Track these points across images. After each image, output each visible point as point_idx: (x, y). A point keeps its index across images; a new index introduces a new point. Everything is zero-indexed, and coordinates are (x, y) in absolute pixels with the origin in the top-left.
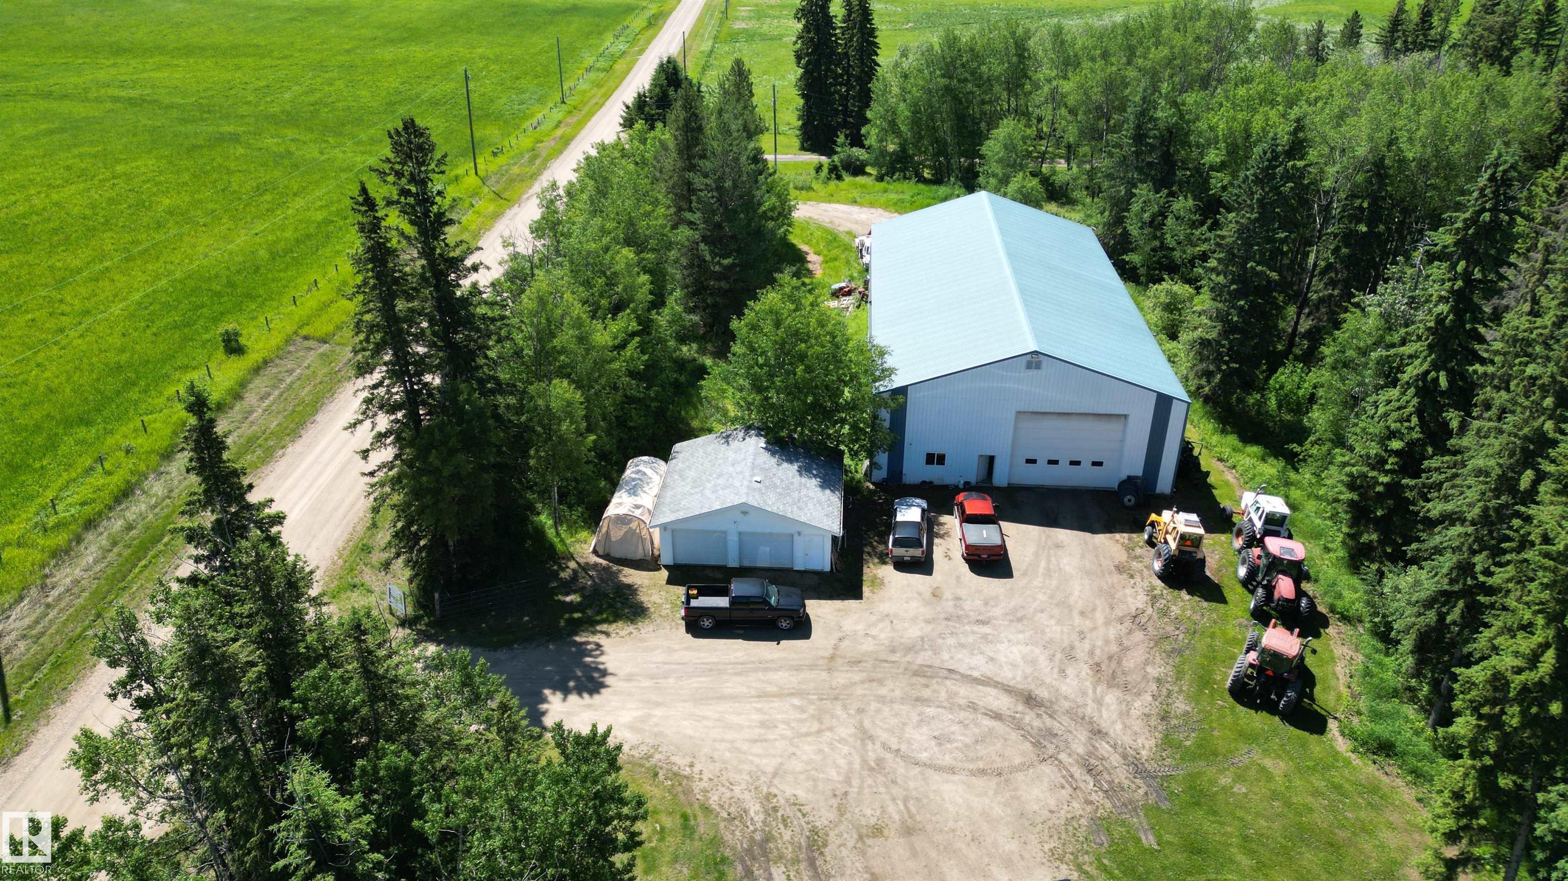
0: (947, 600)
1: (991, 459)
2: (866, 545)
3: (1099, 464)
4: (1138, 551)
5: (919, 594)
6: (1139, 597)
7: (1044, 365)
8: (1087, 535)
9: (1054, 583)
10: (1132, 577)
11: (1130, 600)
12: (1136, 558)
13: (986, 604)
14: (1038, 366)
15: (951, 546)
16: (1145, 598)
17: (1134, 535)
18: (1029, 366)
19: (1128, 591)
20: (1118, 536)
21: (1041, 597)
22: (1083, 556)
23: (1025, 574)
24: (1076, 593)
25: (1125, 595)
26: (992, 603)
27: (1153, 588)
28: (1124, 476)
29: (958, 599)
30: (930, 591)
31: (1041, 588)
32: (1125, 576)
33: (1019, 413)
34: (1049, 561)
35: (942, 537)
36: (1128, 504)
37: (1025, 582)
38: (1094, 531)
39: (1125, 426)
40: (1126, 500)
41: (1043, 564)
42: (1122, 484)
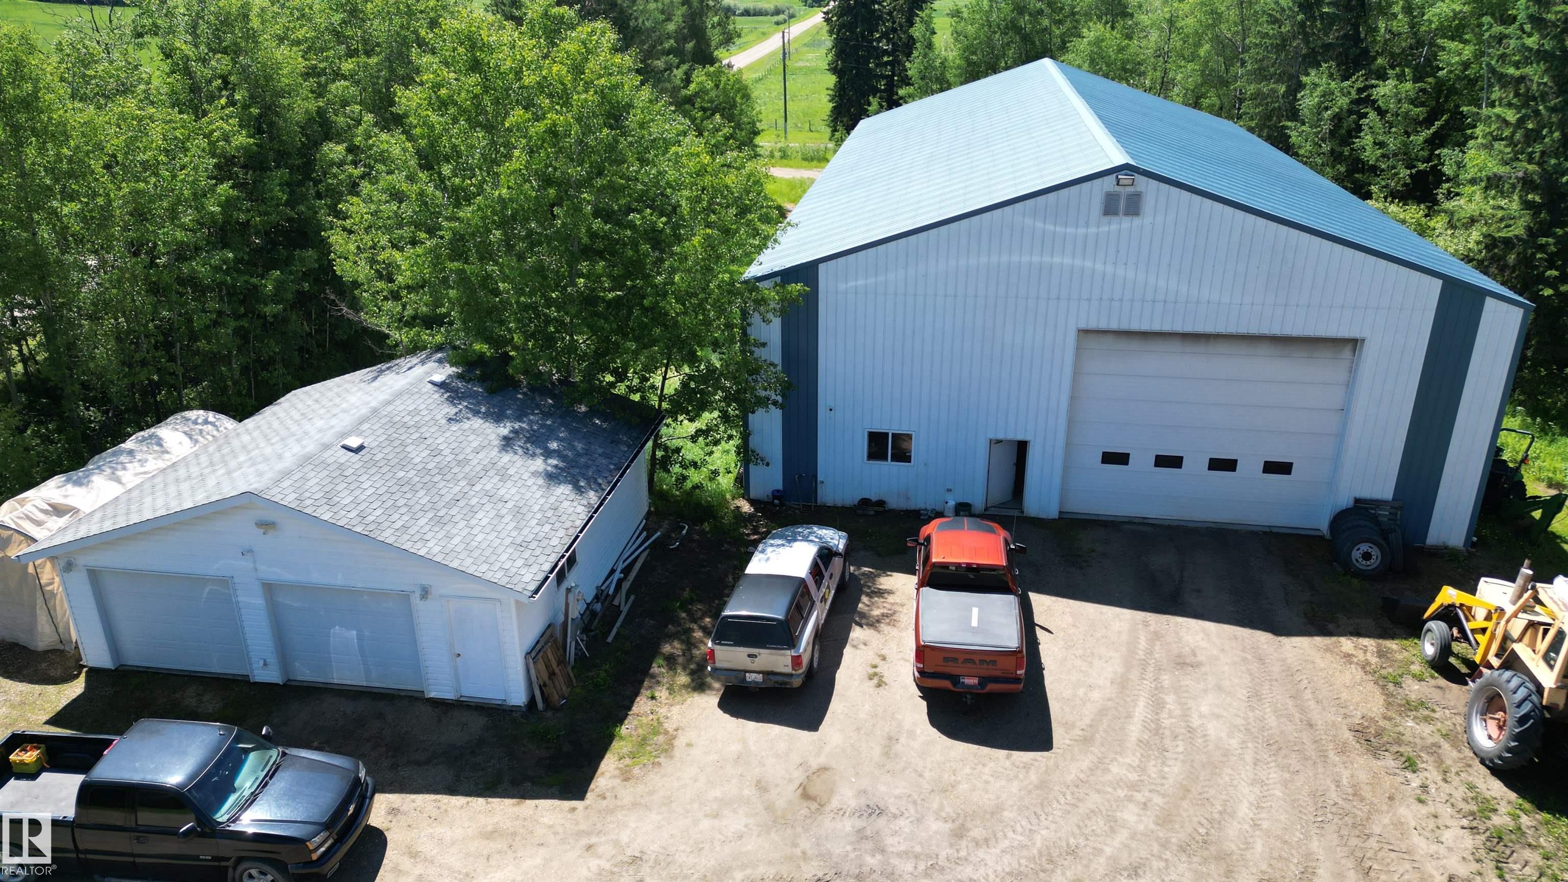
0: (840, 812)
1: (1022, 447)
2: (671, 637)
3: (1283, 468)
4: (1413, 689)
5: (762, 787)
6: (1447, 836)
7: (1148, 204)
8: (1263, 638)
9: (1175, 771)
10: (1410, 765)
11: (1421, 844)
12: (1409, 707)
13: (959, 833)
14: (1134, 206)
15: (891, 650)
16: (1469, 842)
17: (1392, 645)
18: (1110, 207)
19: (1409, 812)
20: (1347, 644)
21: (1129, 815)
22: (1255, 695)
23: (1087, 740)
24: (1244, 810)
25: (1399, 825)
26: (977, 832)
27: (1487, 808)
28: (1344, 500)
29: (875, 811)
30: (799, 776)
31: (1134, 787)
32: (1389, 762)
33: (1085, 333)
34: (1158, 705)
35: (873, 624)
36: (1363, 564)
37: (1086, 763)
38: (1279, 629)
39: (1353, 370)
40: (1356, 554)
41: (1141, 710)
42: (1340, 519)
